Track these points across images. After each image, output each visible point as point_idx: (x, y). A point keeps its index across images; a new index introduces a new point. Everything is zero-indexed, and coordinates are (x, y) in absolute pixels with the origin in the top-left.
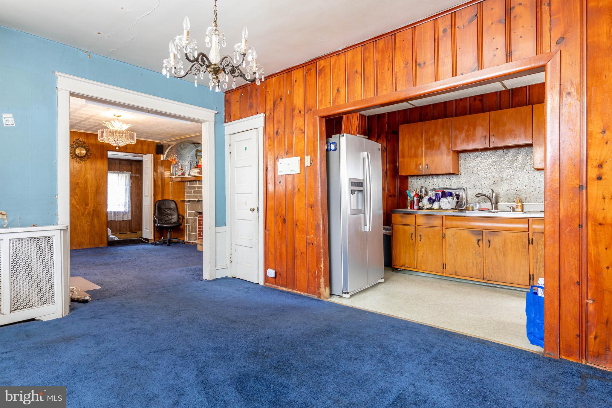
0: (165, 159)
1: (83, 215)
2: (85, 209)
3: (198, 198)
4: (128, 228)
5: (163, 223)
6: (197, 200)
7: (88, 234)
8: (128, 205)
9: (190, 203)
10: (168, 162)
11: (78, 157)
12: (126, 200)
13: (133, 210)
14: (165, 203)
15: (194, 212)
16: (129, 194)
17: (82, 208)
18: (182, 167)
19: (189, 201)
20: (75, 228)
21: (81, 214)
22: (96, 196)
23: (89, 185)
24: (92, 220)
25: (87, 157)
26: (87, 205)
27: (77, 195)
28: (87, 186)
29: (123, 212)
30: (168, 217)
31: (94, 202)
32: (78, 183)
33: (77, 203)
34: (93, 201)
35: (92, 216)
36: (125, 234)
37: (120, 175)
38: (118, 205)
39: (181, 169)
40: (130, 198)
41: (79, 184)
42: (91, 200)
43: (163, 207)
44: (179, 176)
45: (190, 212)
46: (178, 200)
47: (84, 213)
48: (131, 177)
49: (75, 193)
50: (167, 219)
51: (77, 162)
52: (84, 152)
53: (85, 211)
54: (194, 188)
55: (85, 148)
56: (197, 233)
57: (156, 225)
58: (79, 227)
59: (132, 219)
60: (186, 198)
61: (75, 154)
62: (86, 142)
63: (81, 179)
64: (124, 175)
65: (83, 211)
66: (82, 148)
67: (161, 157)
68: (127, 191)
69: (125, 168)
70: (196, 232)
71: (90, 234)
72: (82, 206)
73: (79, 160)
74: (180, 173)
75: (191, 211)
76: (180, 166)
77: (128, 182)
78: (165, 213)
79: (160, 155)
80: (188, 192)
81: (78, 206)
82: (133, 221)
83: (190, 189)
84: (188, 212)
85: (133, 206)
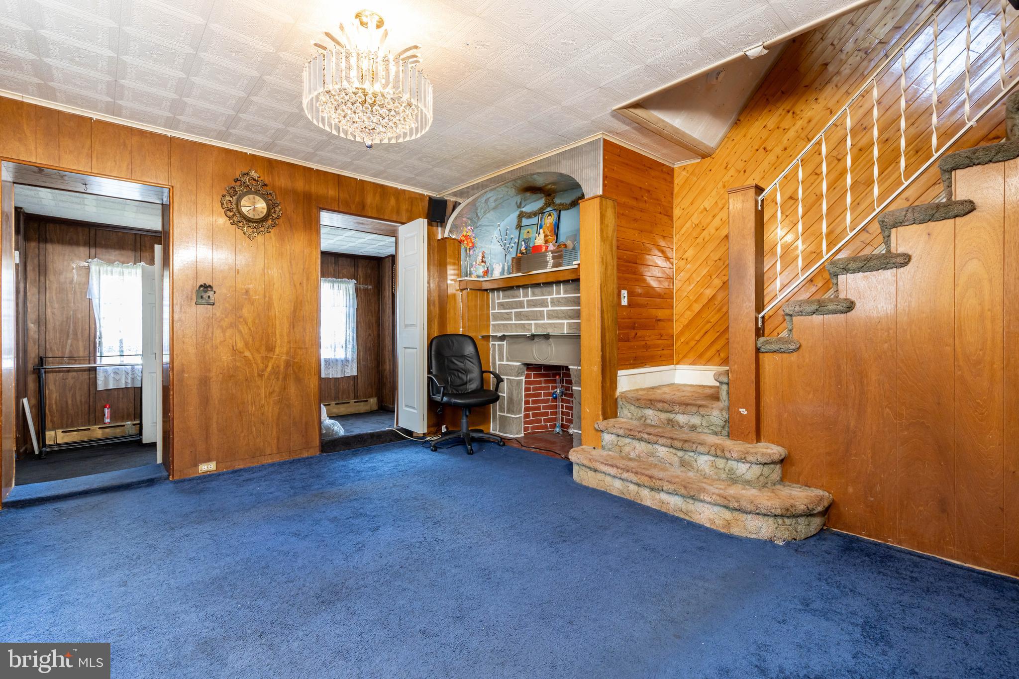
0: (446, 235)
1: (261, 376)
2: (266, 359)
3: (530, 330)
4: (351, 393)
5: (450, 392)
6: (528, 334)
7: (275, 426)
8: (351, 346)
9: (505, 343)
10: (454, 243)
11: (249, 220)
12: (348, 337)
13: (360, 356)
14: (452, 342)
15: (519, 364)
16: (353, 324)
17: (258, 357)
18: (483, 257)
19: (503, 338)
20: (240, 413)
21: (256, 375)
22: (293, 326)
23: (275, 297)
24: (284, 388)
25: (270, 222)
26: (271, 349)
27: (246, 323)
28: (270, 298)
29: (342, 361)
30: (459, 377)
31: (289, 342)
32: (247, 292)
33: (246, 344)
34: (286, 339)
35: (285, 378)
36: (346, 405)
37: (336, 285)
38: (333, 346)
39: (483, 262)
40: (355, 332)
41: (251, 293)
42: (282, 336)
43: (447, 353)
44: (478, 277)
45: (505, 363)
46: (477, 336)
47: (264, 370)
48: (357, 290)
49: (240, 317)
50: (458, 382)
51: (245, 234)
52: (261, 206)
53: (267, 367)
54: (520, 305)
55: (264, 197)
56: (522, 415)
57: (438, 398)
58: (252, 409)
59: (359, 375)
60: (494, 331)
61: (239, 212)
62: (267, 182)
63: (256, 280)
64: (343, 286)
65: (261, 366)
66: (257, 198)
67: (438, 233)
68: (349, 319)
69: (345, 271)
70: (520, 413)
71: (277, 425)
72: (258, 351)
73: (251, 230)
74: (481, 271)
75: (508, 360)
76: (481, 255)
77: (351, 301)
78: (452, 366)
79: (435, 228)
80: (497, 317)
81: (247, 354)
82: (360, 377)
83: (504, 309)
84: (498, 363)
85: (361, 348)
